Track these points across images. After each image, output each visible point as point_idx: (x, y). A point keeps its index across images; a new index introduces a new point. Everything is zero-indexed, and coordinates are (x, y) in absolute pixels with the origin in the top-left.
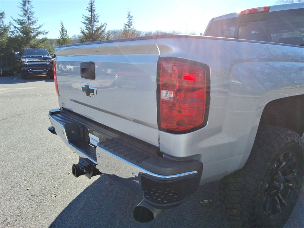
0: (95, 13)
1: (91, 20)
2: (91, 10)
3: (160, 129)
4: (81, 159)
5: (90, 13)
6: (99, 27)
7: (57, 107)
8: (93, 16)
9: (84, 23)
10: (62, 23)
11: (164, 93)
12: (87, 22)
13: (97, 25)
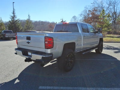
0: (15, 15)
1: (13, 17)
2: (14, 13)
3: (45, 48)
4: (26, 58)
5: (13, 15)
6: (17, 20)
7: (17, 47)
8: (14, 16)
9: (11, 18)
10: (1, 18)
11: (46, 42)
12: (12, 18)
13: (16, 19)
